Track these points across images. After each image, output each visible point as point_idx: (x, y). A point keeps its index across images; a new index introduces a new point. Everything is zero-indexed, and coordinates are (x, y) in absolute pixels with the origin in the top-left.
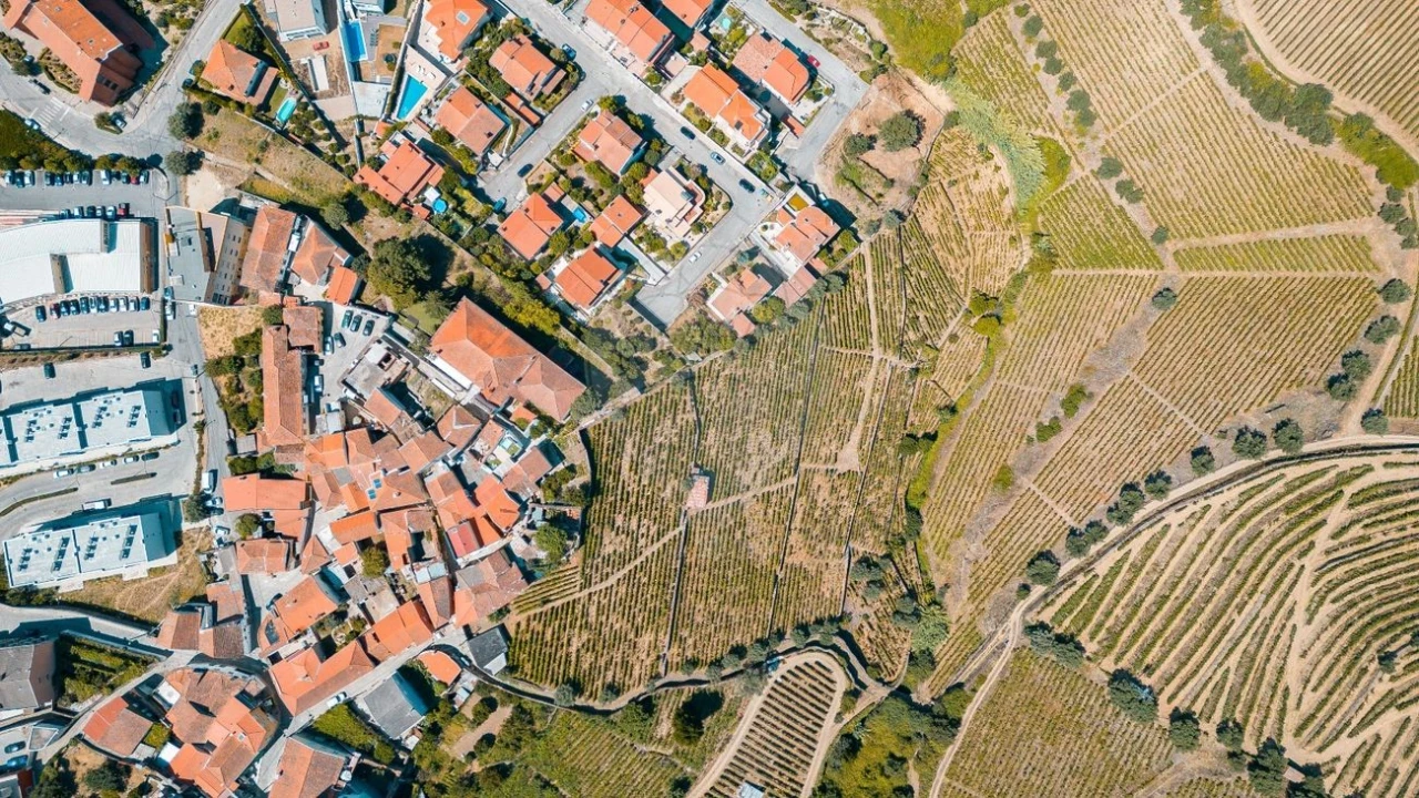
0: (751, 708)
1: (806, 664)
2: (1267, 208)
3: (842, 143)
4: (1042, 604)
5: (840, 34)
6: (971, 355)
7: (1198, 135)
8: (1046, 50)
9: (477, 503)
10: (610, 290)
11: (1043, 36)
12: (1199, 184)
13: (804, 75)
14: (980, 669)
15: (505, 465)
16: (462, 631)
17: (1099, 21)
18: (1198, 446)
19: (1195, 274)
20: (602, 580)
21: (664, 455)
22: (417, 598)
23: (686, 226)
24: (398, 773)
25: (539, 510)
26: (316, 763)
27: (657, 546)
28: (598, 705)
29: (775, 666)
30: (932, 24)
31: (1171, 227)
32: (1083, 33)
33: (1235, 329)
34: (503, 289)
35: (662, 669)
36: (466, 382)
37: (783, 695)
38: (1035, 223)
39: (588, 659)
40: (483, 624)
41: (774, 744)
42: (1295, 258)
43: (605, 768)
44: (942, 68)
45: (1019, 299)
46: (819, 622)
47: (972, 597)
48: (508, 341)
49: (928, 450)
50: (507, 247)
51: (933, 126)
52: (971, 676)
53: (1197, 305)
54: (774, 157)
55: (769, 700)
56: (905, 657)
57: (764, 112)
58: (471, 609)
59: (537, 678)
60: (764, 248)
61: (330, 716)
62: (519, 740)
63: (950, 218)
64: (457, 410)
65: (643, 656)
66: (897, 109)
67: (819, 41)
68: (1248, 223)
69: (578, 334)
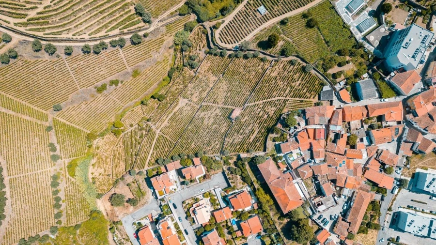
0: (250, 38)
1: (226, 43)
2: (10, 122)
3: (138, 205)
4: (142, 28)
5: (122, 240)
6: (128, 117)
7: (21, 156)
8: (58, 206)
9: (310, 144)
10: (235, 193)
11: (56, 211)
12: (29, 140)
13: (140, 234)
14: (172, 17)
15: (296, 152)
16: (333, 104)
17: (35, 208)
18: (68, 56)
19: (44, 111)
20: (280, 100)
21: (242, 131)
22: (344, 121)
23: (201, 202)
24: (375, 67)
25: (291, 132)
26: (401, 83)
27: (257, 103)
28: (299, 60)
29: (236, 47)
30: (91, 231)
31: (44, 130)
32: (43, 206)
33: (39, 88)
34: (270, 210)
35: (273, 62)
36: (296, 185)
37: (237, 37)
38: (88, 150)
39: (296, 76)
40: (325, 103)
41: (247, 23)
42: (9, 102)
43: (305, 39)
44: (94, 215)
45: (104, 128)
46: (216, 55)
47: (163, 41)
48: (276, 193)
49: (156, 94)
50: (262, 223)
51: (107, 197)
52: (175, 16)
53: (48, 101)
54: (162, 211)
55: (243, 37)
56: (193, 32)
57: (158, 228)
58: (328, 110)
59: (315, 78)
60: (178, 183)
61: (389, 96)
62: (330, 61)
63: (115, 164)
64: (304, 177)
65: (277, 69)
66: (116, 208)
67: (130, 241)
68: (19, 120)
69: (252, 184)
